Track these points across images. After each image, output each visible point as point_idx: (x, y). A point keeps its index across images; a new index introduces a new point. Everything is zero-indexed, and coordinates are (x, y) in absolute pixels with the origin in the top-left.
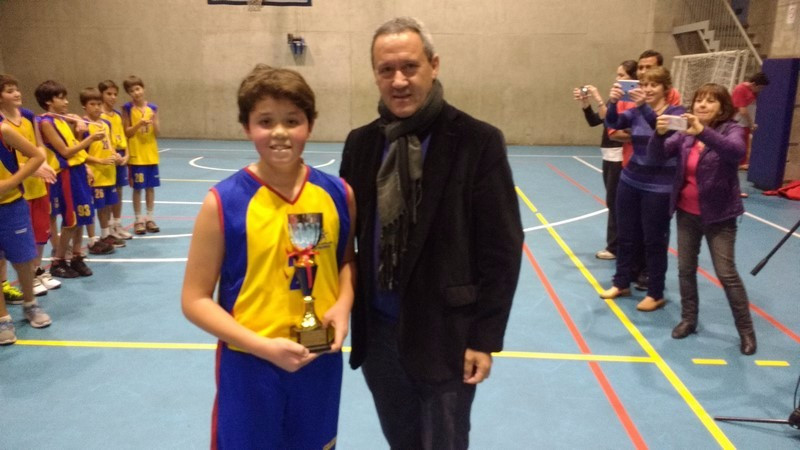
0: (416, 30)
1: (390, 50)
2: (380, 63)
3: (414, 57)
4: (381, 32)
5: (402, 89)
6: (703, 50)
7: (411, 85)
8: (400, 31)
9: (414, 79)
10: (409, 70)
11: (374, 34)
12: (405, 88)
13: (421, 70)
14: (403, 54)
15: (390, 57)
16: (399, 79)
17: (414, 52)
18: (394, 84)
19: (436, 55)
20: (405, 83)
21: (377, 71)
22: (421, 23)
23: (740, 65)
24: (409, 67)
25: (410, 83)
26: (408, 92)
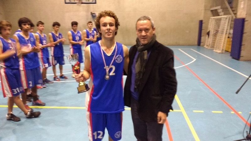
0: (149, 20)
1: (142, 25)
2: (138, 28)
3: (148, 27)
4: (139, 20)
5: (144, 36)
6: (219, 15)
8: (145, 20)
10: (147, 31)
11: (137, 20)
12: (145, 36)
13: (150, 31)
14: (145, 26)
15: (141, 27)
16: (143, 33)
18: (142, 35)
19: (154, 27)
20: (145, 34)
21: (137, 31)
22: (150, 17)
23: (229, 20)
24: (146, 30)
25: (147, 35)
26: (146, 37)
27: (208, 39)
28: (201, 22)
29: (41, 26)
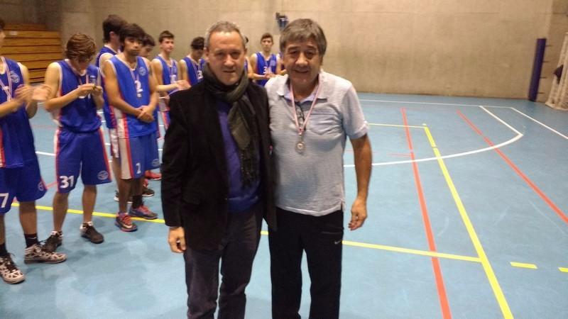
0: (237, 31)
3: (237, 48)
7: (235, 65)
9: (238, 61)
17: (238, 44)
18: (226, 64)
27: (557, 87)
28: (542, 44)
29: (168, 42)
